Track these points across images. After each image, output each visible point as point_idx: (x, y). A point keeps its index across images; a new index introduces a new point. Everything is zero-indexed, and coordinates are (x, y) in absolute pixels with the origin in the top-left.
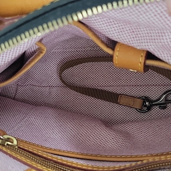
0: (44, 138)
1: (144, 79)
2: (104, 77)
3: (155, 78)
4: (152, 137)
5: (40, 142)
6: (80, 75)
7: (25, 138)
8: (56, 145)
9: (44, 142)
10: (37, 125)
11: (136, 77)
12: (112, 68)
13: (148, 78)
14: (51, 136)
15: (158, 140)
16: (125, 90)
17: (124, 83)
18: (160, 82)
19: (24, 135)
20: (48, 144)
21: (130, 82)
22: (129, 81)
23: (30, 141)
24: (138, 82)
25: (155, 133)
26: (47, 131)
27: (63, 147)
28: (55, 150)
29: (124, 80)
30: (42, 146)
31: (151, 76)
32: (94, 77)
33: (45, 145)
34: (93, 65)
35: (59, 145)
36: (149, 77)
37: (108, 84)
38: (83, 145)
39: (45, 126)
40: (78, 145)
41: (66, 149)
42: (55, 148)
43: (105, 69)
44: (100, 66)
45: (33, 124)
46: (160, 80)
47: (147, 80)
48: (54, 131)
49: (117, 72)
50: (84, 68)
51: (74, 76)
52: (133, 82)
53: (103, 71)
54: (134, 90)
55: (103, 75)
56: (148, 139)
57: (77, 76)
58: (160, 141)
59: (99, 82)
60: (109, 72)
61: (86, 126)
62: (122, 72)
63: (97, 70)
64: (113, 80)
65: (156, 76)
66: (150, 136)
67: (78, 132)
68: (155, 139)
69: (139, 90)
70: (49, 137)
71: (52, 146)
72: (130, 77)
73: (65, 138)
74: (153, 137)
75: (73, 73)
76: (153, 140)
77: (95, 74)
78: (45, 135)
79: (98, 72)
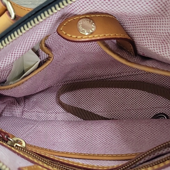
0: (52, 143)
1: (149, 103)
2: (110, 103)
3: (159, 100)
4: (158, 132)
5: (48, 147)
6: (87, 103)
7: (33, 143)
8: (63, 148)
9: (52, 147)
10: (45, 132)
11: (141, 101)
12: (117, 94)
13: (153, 102)
14: (59, 141)
15: (164, 137)
16: (131, 114)
17: (129, 107)
18: (165, 104)
19: (33, 140)
20: (56, 148)
21: (136, 106)
22: (134, 105)
23: (39, 146)
24: (143, 106)
25: (162, 129)
26: (54, 137)
27: (70, 149)
28: (63, 153)
29: (129, 105)
30: (50, 150)
31: (155, 99)
32: (101, 103)
33: (53, 149)
34: (99, 93)
35: (66, 148)
36: (154, 100)
37: (114, 109)
38: (90, 145)
39: (52, 133)
40: (85, 145)
41: (73, 151)
42: (63, 151)
43: (111, 95)
44: (106, 93)
45: (41, 132)
46: (165, 102)
47: (151, 103)
48: (61, 136)
49: (122, 98)
50: (91, 95)
51: (81, 103)
52: (138, 106)
53: (109, 97)
54: (139, 114)
55: (109, 101)
56: (155, 134)
57: (84, 104)
58: (166, 138)
59: (105, 108)
60: (115, 98)
61: (92, 130)
62: (128, 97)
63: (103, 97)
64: (119, 105)
65: (161, 99)
66: (156, 131)
67: (84, 135)
68: (161, 136)
69: (145, 113)
70: (57, 141)
71: (60, 149)
72: (135, 102)
73: (72, 141)
74: (160, 133)
75: (80, 101)
76: (159, 136)
77: (102, 101)
78: (53, 140)
79: (104, 99)
